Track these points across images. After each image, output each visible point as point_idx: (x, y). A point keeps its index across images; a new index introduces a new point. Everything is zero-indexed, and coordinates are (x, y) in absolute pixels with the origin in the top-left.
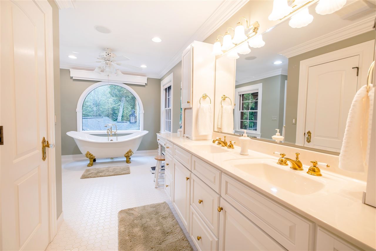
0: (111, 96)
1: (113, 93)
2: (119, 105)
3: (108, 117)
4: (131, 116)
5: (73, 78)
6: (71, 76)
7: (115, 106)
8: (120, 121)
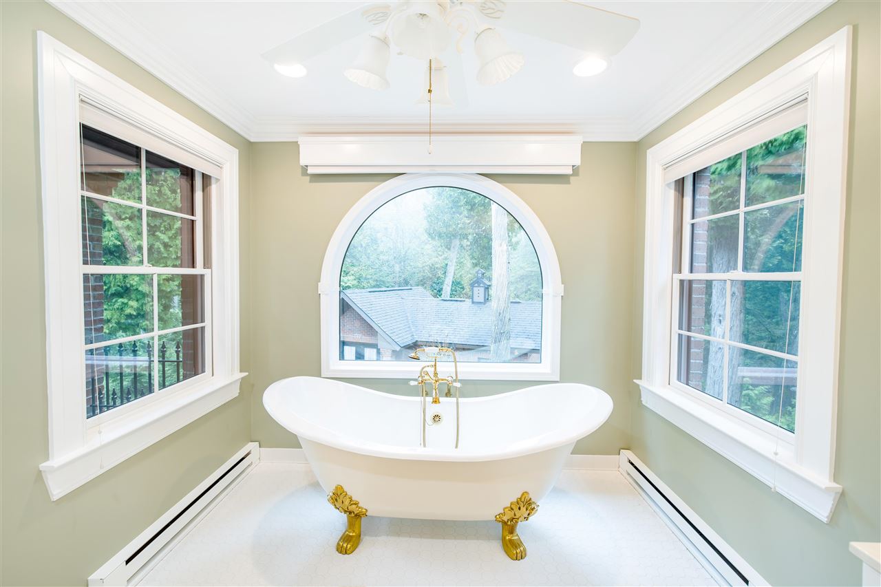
0: (430, 239)
1: (434, 230)
2: (446, 259)
3: (423, 285)
4: (476, 285)
5: (310, 171)
6: (303, 162)
7: (436, 259)
8: (448, 298)
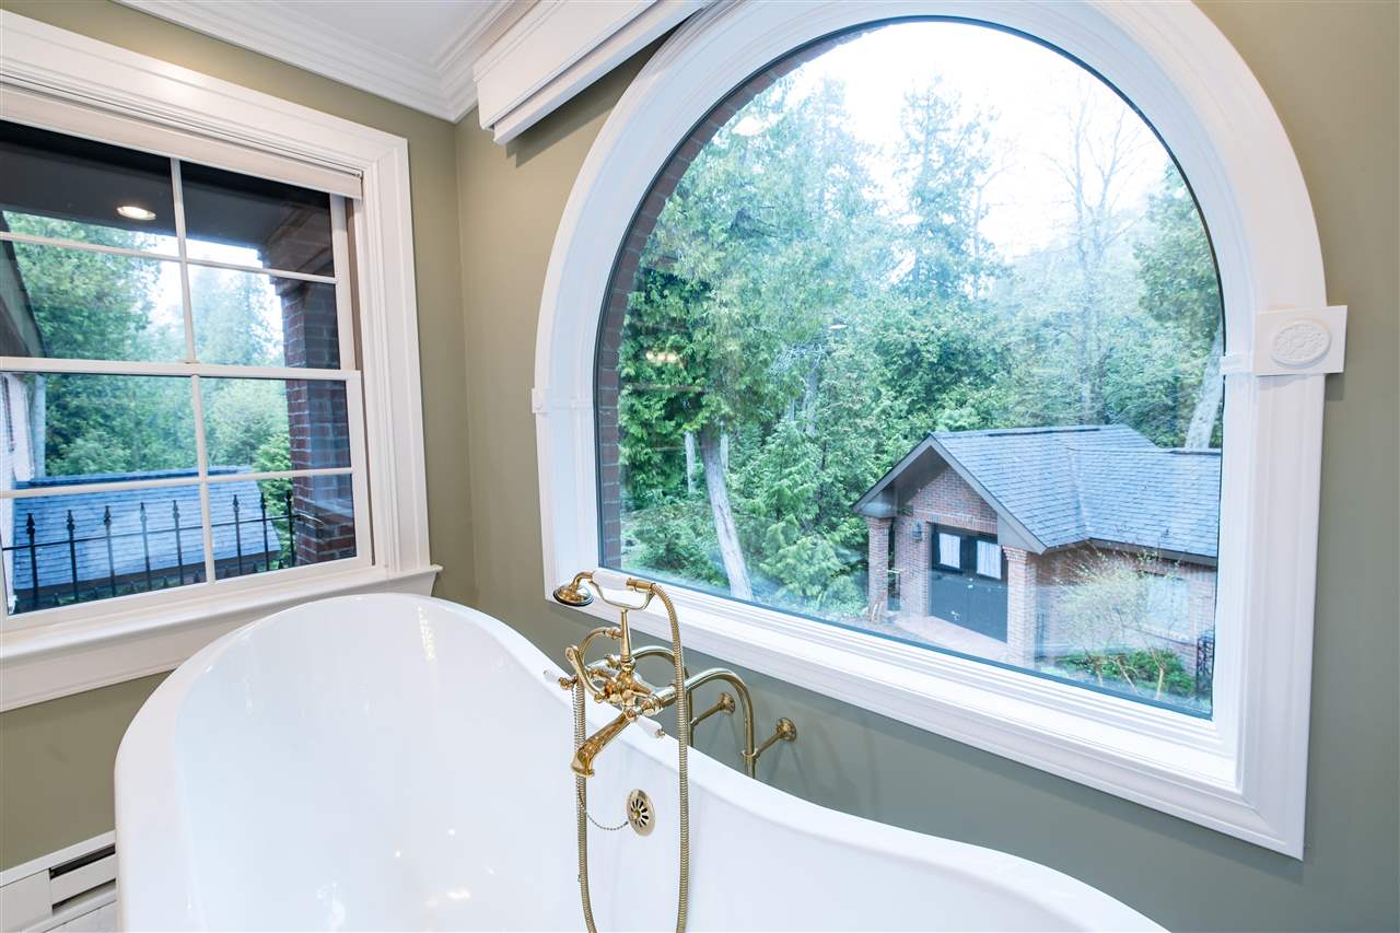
5: (499, 135)
8: (1206, 449)
